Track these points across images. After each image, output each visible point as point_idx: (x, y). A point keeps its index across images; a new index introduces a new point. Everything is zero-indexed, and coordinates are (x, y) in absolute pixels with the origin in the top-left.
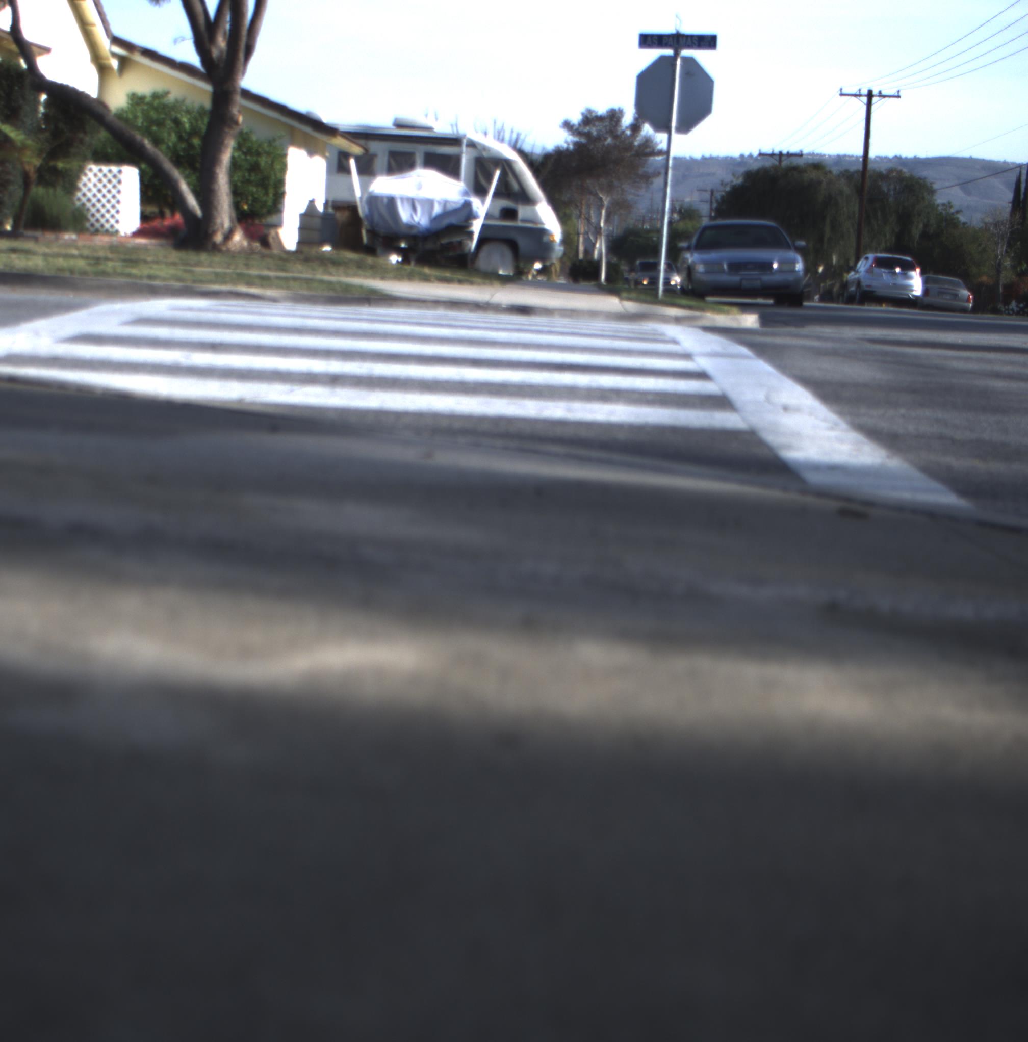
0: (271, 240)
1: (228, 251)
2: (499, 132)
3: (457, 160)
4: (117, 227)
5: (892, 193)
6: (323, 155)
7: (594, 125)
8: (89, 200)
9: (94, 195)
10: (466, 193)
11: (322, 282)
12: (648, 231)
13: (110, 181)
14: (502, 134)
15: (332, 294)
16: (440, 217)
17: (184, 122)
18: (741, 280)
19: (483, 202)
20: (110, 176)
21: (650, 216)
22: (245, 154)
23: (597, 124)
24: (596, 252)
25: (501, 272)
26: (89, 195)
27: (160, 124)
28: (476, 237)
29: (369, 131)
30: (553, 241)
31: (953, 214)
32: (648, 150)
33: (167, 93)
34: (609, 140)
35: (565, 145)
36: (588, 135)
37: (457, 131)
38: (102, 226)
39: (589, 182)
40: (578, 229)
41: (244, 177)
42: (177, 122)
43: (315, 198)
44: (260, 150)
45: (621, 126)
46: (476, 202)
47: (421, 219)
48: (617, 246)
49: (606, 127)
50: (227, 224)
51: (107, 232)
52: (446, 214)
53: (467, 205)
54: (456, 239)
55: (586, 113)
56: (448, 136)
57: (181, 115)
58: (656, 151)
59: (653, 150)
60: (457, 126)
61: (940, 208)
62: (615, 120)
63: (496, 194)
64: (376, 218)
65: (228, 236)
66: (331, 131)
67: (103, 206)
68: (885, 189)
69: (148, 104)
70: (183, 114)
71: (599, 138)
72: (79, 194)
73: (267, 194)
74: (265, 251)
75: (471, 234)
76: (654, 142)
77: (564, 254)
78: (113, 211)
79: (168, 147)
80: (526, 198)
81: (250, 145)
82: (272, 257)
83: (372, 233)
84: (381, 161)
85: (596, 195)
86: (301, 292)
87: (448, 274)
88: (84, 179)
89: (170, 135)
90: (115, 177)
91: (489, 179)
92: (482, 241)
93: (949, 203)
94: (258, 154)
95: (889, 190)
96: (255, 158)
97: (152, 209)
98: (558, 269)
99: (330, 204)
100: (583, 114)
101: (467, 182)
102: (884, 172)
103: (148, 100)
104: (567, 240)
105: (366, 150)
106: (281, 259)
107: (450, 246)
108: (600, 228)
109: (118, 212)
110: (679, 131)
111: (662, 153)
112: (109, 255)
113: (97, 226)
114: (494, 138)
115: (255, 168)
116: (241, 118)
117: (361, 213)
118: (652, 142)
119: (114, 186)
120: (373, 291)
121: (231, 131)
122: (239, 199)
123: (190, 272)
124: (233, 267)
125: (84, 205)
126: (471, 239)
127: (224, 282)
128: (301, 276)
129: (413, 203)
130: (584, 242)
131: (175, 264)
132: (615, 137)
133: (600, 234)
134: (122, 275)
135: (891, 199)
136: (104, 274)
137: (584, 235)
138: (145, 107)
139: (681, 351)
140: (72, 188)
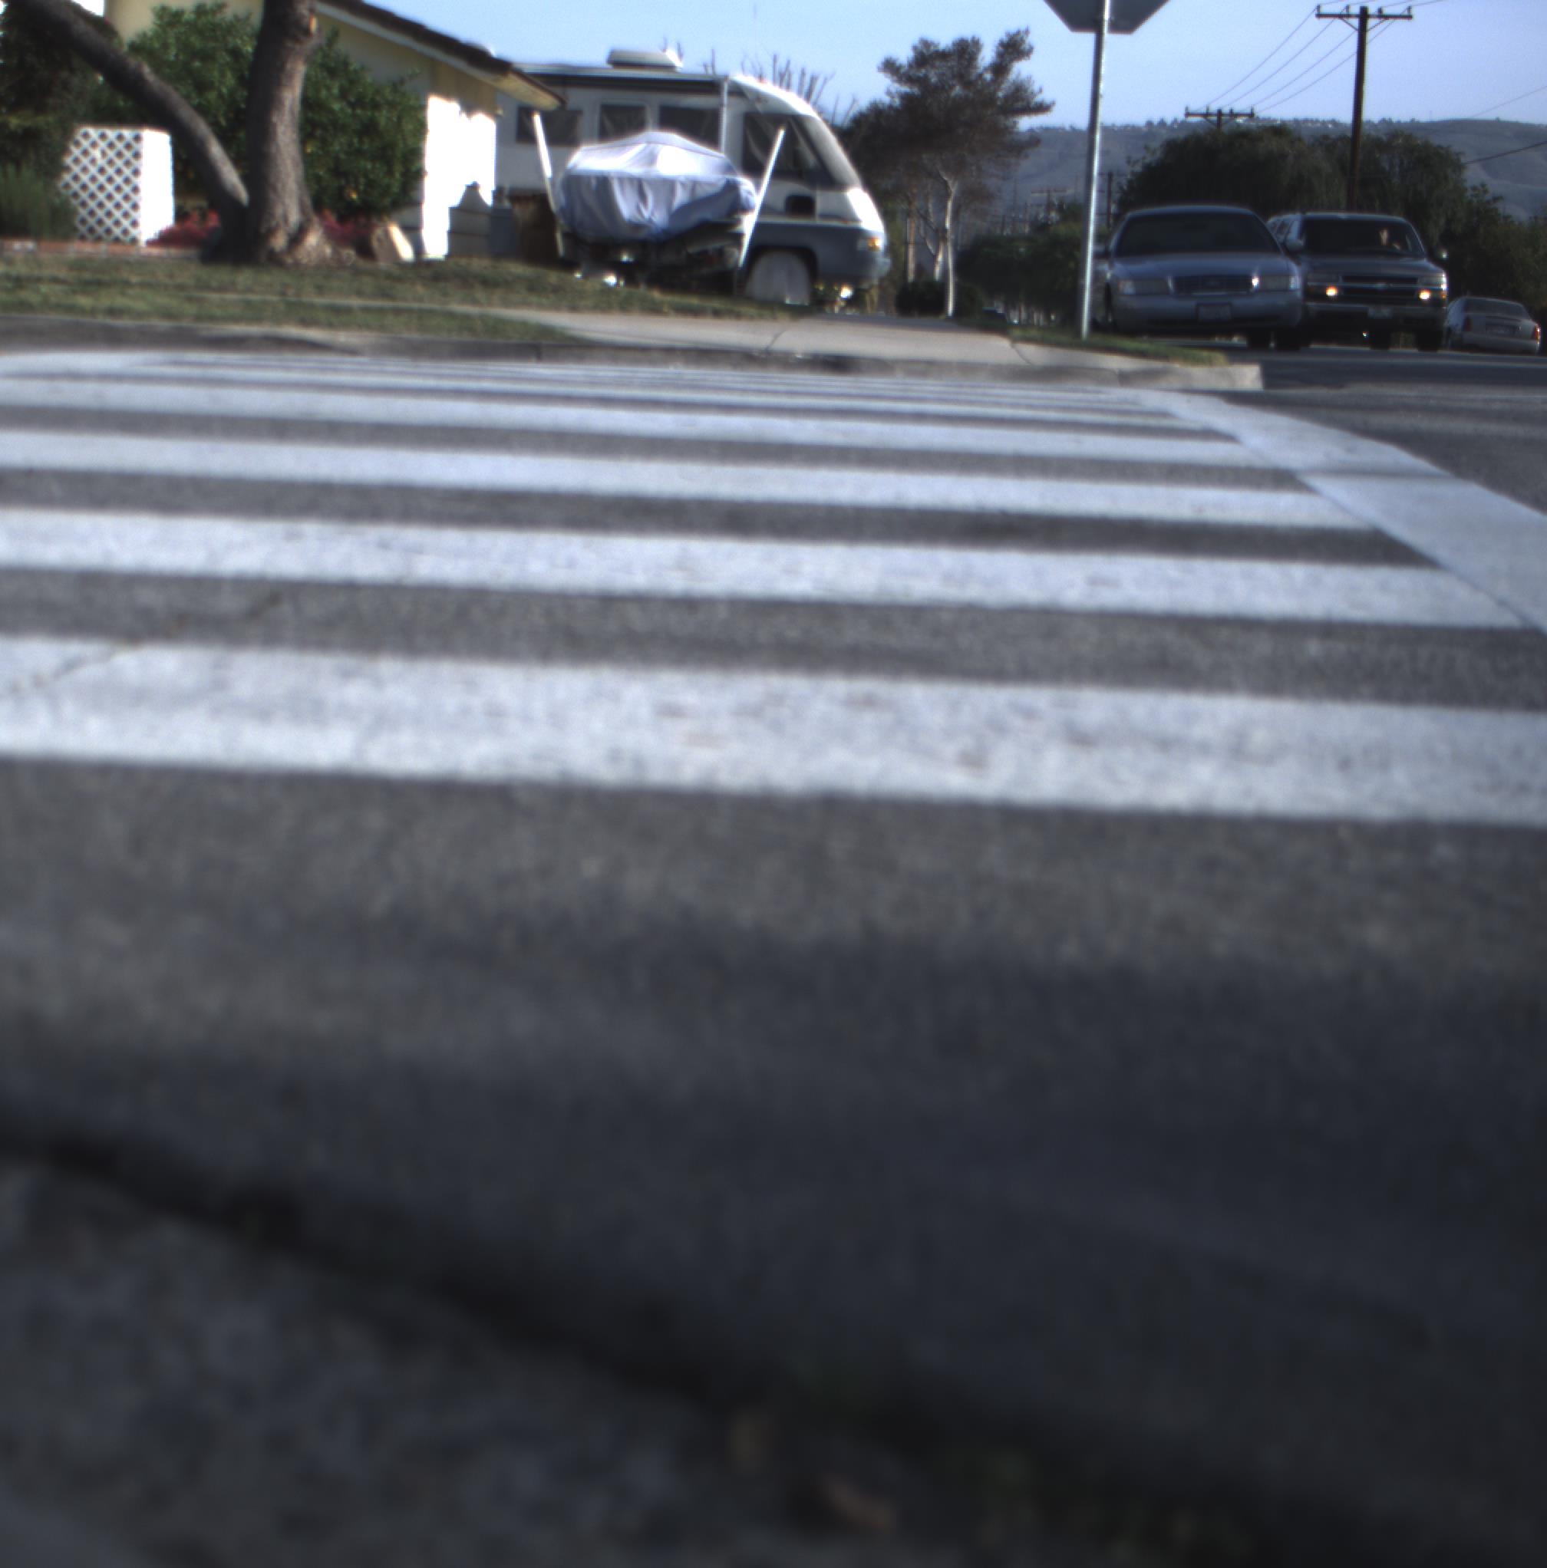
0: (375, 244)
1: (297, 264)
2: (782, 76)
3: (714, 116)
4: (133, 232)
5: (1397, 169)
6: (491, 112)
7: (933, 66)
8: (84, 187)
9: (93, 179)
10: (728, 169)
11: (451, 315)
12: (1011, 240)
13: (119, 155)
14: (786, 77)
15: (466, 338)
16: (685, 209)
17: (245, 50)
18: (1198, 306)
19: (758, 186)
20: (120, 146)
21: (1013, 215)
22: (353, 106)
23: (937, 63)
24: (938, 270)
25: (788, 301)
26: (85, 178)
27: (207, 57)
28: (746, 242)
29: (568, 73)
30: (874, 248)
31: (1488, 202)
32: (1019, 105)
33: (221, 7)
34: (958, 90)
35: (886, 100)
36: (922, 82)
37: (714, 72)
38: (108, 231)
39: (926, 157)
40: (906, 236)
41: (350, 145)
42: (236, 53)
43: (479, 182)
44: (378, 98)
45: (976, 67)
46: (746, 184)
47: (654, 214)
48: (965, 262)
49: (951, 68)
50: (294, 217)
51: (117, 240)
52: (696, 203)
53: (732, 188)
54: (712, 246)
55: (920, 46)
56: (698, 78)
57: (242, 40)
58: (1032, 105)
59: (1029, 103)
60: (713, 66)
61: (1469, 193)
62: (967, 56)
63: (777, 174)
64: (579, 212)
65: (296, 239)
66: (502, 67)
67: (110, 197)
68: (1386, 165)
69: (188, 23)
70: (245, 38)
71: (942, 87)
72: (67, 177)
73: (390, 173)
74: (363, 264)
75: (739, 237)
76: (1030, 90)
77: (890, 274)
78: (126, 206)
79: (220, 96)
80: (831, 181)
81: (361, 90)
82: (373, 274)
83: (572, 237)
84: (590, 119)
85: (938, 177)
86: (406, 335)
87: (694, 301)
88: (76, 152)
89: (223, 75)
90: (128, 146)
91: (768, 147)
92: (756, 250)
93: (1483, 185)
94: (376, 106)
95: (1392, 166)
96: (369, 113)
97: (193, 203)
98: (876, 299)
99: (506, 192)
100: (915, 48)
101: (730, 151)
102: (1385, 138)
103: (189, 16)
104: (894, 247)
105: (562, 101)
106: (389, 276)
107: (703, 258)
108: (945, 230)
109: (135, 207)
110: (1115, 27)
111: (1042, 108)
112: (63, 274)
113: (100, 230)
114: (774, 81)
115: (369, 129)
116: (314, 25)
117: (553, 205)
118: (1026, 91)
119: (128, 163)
120: (547, 331)
121: (298, 47)
122: (343, 182)
123: (199, 301)
124: (291, 292)
125: (76, 195)
126: (739, 245)
127: (258, 319)
128: (415, 305)
129: (639, 186)
130: (916, 254)
131: (181, 287)
132: (968, 84)
133: (944, 239)
134: (58, 307)
135: (1396, 180)
136: (24, 306)
137: (916, 244)
138: (182, 30)
139: (1258, 462)
140: (52, 166)
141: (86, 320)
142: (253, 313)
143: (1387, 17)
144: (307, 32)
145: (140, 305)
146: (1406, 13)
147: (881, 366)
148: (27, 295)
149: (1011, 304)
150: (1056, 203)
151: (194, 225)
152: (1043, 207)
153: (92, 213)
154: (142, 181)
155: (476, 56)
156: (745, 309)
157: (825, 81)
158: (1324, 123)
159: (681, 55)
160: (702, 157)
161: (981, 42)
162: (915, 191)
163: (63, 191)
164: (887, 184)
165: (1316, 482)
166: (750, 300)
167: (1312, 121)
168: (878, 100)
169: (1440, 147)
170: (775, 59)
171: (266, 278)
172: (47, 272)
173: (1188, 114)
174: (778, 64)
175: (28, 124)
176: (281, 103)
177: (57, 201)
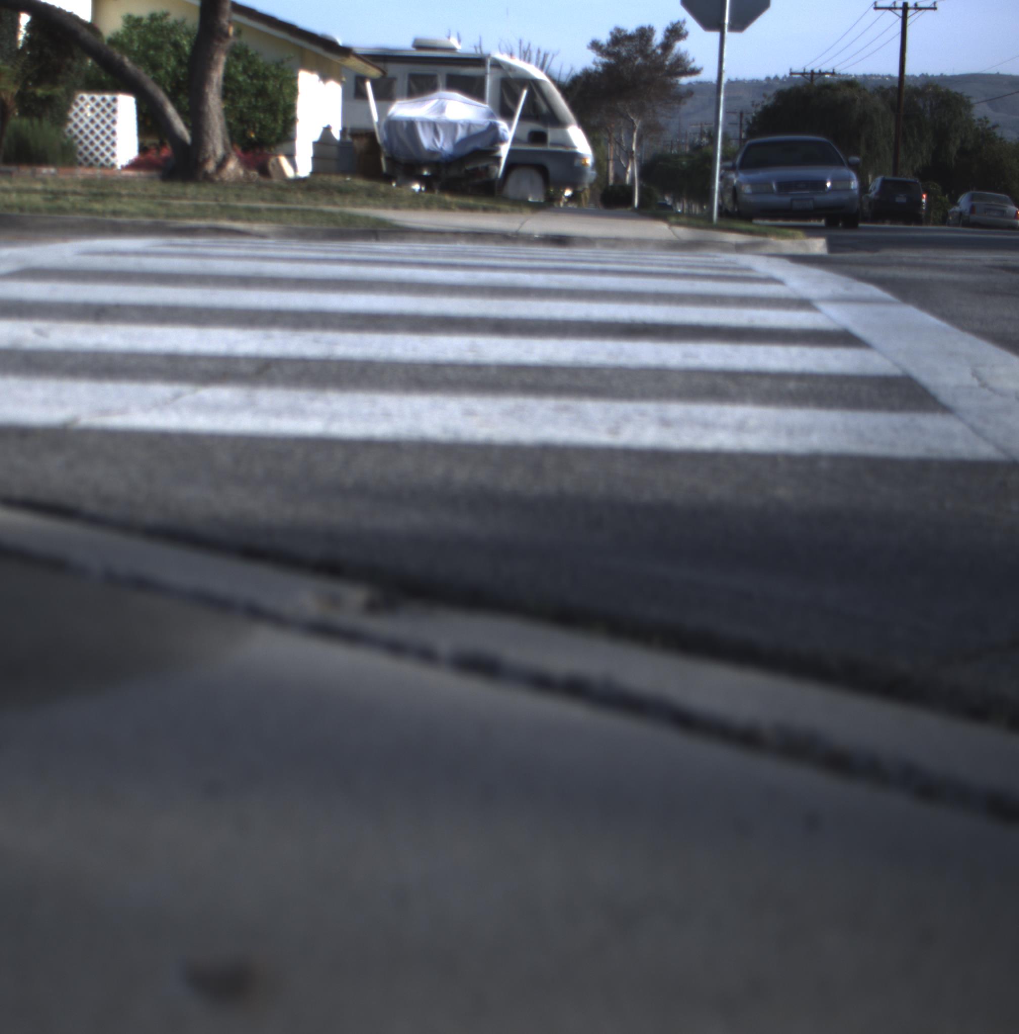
0: (270, 168)
1: (222, 181)
2: (525, 53)
3: (481, 81)
4: (113, 160)
5: (928, 108)
6: (338, 79)
7: (623, 45)
8: (81, 132)
9: (87, 126)
10: (491, 115)
11: (321, 213)
12: (677, 156)
13: (103, 111)
14: (528, 54)
15: (332, 226)
16: (464, 141)
17: (184, 44)
18: (792, 200)
19: (510, 126)
20: (104, 105)
21: (678, 140)
22: (251, 78)
23: (626, 43)
24: (628, 177)
25: (530, 200)
26: (81, 126)
27: (158, 48)
28: (503, 161)
29: (387, 54)
30: (586, 165)
31: (989, 129)
32: (680, 69)
33: (166, 15)
34: (639, 60)
35: (593, 67)
36: (616, 55)
37: (481, 52)
38: (97, 160)
39: (619, 104)
40: (607, 155)
41: (250, 102)
42: (177, 45)
43: (331, 125)
44: (267, 73)
45: (651, 45)
46: (502, 125)
47: (444, 145)
48: (646, 172)
49: (636, 46)
50: (220, 151)
51: (102, 165)
52: (470, 137)
53: (493, 127)
54: (481, 165)
55: (614, 32)
56: (472, 56)
57: (181, 37)
58: (688, 69)
59: (686, 69)
60: (480, 47)
61: (976, 123)
62: (645, 38)
63: (522, 117)
64: (395, 143)
65: (221, 165)
66: (346, 51)
67: (97, 138)
68: (921, 105)
69: (145, 26)
70: (182, 35)
71: (629, 59)
72: (70, 126)
73: (275, 120)
74: (263, 180)
75: (498, 158)
76: (686, 60)
77: (596, 181)
78: (108, 143)
79: (167, 72)
80: (557, 121)
81: (256, 68)
82: (270, 186)
83: (392, 160)
84: (402, 84)
85: (627, 117)
86: (295, 225)
87: (471, 201)
88: (76, 109)
89: (168, 59)
90: (109, 105)
91: (516, 100)
92: (510, 166)
93: (985, 118)
94: (266, 78)
95: (925, 106)
96: (261, 82)
97: (150, 141)
98: (588, 196)
99: (348, 131)
100: (611, 33)
101: (492, 103)
102: (920, 88)
103: (145, 21)
104: (599, 164)
105: (384, 72)
106: (280, 188)
107: (475, 172)
108: (632, 152)
109: (114, 144)
110: (733, 28)
111: (694, 72)
112: (79, 189)
113: (91, 159)
114: (520, 58)
115: (261, 92)
116: (231, 31)
117: (379, 139)
118: (684, 60)
119: (109, 116)
120: (381, 222)
121: (221, 45)
122: (245, 127)
123: (167, 205)
124: (221, 199)
125: (76, 137)
126: (499, 164)
127: (204, 217)
128: (299, 207)
129: (434, 127)
130: (614, 167)
131: (153, 197)
132: (646, 56)
133: (632, 158)
134: (82, 210)
135: (928, 116)
136: (61, 210)
137: (614, 160)
138: (142, 30)
139: (793, 295)
140: (61, 119)
141: (100, 218)
142: (200, 212)
143: (920, 9)
144: (227, 35)
145: (131, 209)
146: (933, 6)
147: (587, 241)
148: (61, 202)
149: (677, 199)
150: (706, 132)
151: (152, 155)
152: (698, 135)
153: (86, 148)
154: (117, 128)
155: (328, 44)
156: (502, 206)
157: (553, 56)
158: (883, 77)
159: (459, 41)
160: (474, 108)
161: (655, 29)
162: (613, 126)
163: (68, 135)
164: (594, 121)
165: (822, 306)
166: (506, 199)
167: (875, 76)
168: (588, 68)
169: (956, 93)
170: (520, 42)
171: (204, 190)
172: (70, 188)
173: (791, 73)
174: (522, 45)
175: (48, 93)
176: (211, 80)
177: (65, 141)
